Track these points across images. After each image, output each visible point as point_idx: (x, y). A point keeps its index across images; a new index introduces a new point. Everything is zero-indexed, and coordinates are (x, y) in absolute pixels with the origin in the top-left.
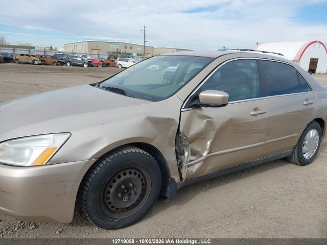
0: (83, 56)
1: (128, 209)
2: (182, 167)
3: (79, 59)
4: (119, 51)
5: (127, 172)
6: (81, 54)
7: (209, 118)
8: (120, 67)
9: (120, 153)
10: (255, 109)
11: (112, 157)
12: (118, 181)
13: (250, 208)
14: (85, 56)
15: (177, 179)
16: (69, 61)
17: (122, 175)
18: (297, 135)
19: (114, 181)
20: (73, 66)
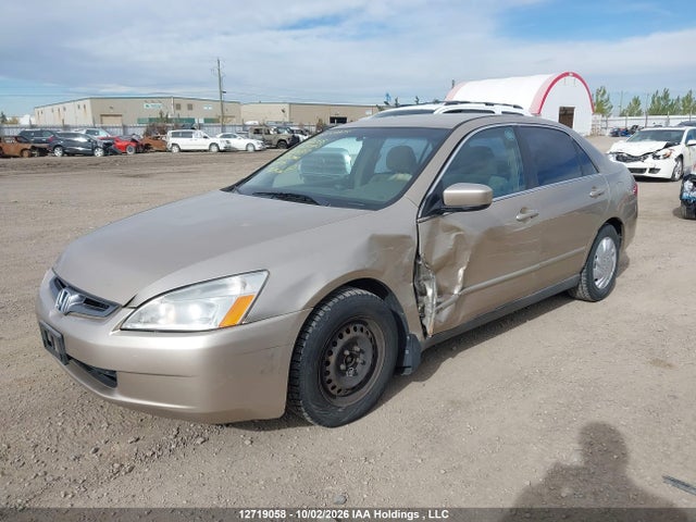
0: (88, 132)
1: (355, 389)
2: (424, 316)
3: (82, 140)
4: (164, 116)
5: (352, 329)
6: (82, 127)
7: (458, 230)
8: (175, 150)
9: (341, 297)
10: (523, 211)
11: (331, 304)
12: (340, 343)
13: (535, 373)
14: (93, 133)
15: (419, 335)
16: (59, 146)
17: (345, 334)
18: (586, 248)
19: (335, 344)
20: (69, 155)
